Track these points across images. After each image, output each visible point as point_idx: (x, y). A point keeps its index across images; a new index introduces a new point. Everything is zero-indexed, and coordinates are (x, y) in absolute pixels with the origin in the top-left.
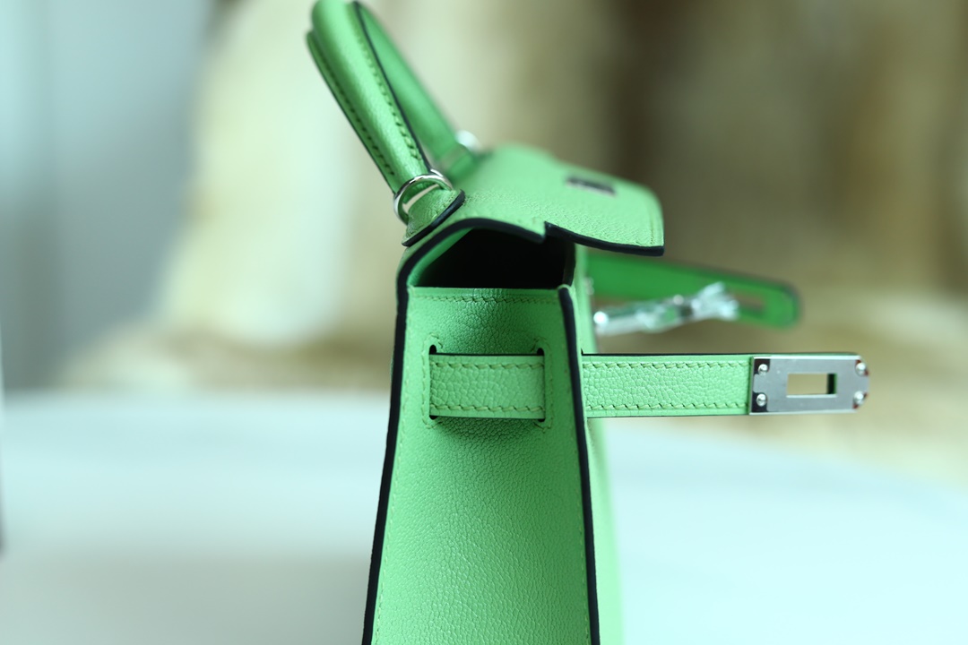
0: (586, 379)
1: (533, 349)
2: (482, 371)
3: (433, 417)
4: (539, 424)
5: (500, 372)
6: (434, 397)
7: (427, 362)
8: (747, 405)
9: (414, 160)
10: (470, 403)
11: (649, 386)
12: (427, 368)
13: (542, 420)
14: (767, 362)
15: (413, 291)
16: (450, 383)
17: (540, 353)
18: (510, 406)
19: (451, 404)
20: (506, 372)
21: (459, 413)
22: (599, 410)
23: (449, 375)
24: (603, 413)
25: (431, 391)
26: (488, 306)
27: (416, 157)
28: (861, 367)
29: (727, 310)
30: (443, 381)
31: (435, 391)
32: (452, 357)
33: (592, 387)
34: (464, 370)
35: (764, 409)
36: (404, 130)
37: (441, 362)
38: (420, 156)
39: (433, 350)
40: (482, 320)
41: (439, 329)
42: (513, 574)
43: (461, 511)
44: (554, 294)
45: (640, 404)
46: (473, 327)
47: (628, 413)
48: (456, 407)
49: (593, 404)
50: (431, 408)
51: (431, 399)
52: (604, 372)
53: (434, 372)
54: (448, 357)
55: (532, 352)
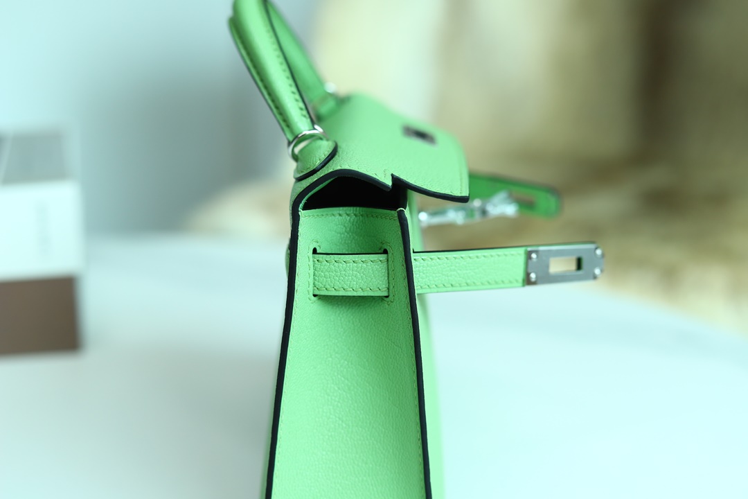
0: (417, 269)
1: (380, 249)
2: (348, 264)
3: (315, 296)
4: (385, 299)
5: (360, 265)
6: (316, 283)
7: (311, 260)
8: (524, 281)
9: (304, 119)
10: (340, 286)
11: (459, 271)
12: (311, 263)
13: (387, 297)
14: (536, 252)
15: (302, 213)
16: (327, 273)
17: (385, 252)
18: (367, 287)
19: (328, 287)
20: (364, 265)
21: (333, 293)
22: (426, 288)
23: (326, 267)
24: (428, 290)
25: (314, 278)
26: (350, 220)
27: (305, 116)
28: (599, 252)
29: (510, 210)
30: (322, 272)
31: (317, 278)
32: (328, 256)
33: (421, 274)
34: (336, 264)
35: (534, 283)
36: (297, 97)
37: (320, 259)
38: (307, 116)
39: (315, 251)
40: (346, 228)
41: (318, 237)
42: (369, 398)
43: (333, 357)
44: (394, 213)
45: (453, 283)
46: (341, 234)
47: (445, 289)
48: (331, 289)
49: (422, 285)
50: (314, 290)
51: (314, 284)
52: (429, 263)
53: (316, 265)
54: (325, 256)
55: (380, 252)
